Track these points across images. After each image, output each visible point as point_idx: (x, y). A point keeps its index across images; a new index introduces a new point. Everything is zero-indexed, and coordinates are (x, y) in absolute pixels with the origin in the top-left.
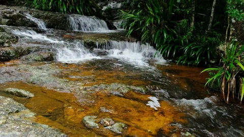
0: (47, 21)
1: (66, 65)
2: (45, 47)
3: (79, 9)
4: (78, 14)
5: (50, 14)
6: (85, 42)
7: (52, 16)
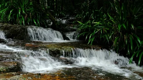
0: (7, 31)
1: (39, 76)
2: (9, 56)
3: (36, 22)
4: (35, 25)
5: (10, 25)
6: (50, 51)
7: (11, 27)
